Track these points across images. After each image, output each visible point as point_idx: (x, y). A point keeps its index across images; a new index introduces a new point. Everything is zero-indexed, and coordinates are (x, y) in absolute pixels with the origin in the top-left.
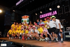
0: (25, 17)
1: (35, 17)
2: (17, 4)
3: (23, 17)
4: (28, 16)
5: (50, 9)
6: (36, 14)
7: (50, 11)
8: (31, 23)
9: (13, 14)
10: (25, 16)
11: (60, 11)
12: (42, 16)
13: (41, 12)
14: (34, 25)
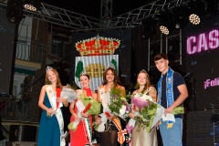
13: (194, 19)
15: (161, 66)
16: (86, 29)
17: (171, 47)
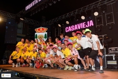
1: (57, 30)
2: (28, 8)
3: (37, 30)
5: (83, 18)
6: (60, 25)
7: (82, 21)
8: (50, 40)
9: (20, 25)
10: (41, 28)
11: (99, 20)
13: (67, 22)
14: (55, 43)
15: (62, 37)
17: (61, 30)
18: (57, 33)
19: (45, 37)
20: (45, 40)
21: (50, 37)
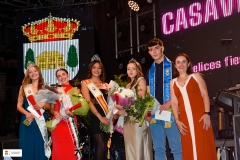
0: (51, 27)
1: (124, 29)
3: (30, 29)
4: (71, 25)
8: (97, 69)
10: (50, 20)
12: (179, 20)
15: (156, 53)
16: (35, 7)
17: (143, 27)
18: (124, 41)
19: (71, 63)
20: (73, 72)
21: (96, 57)
